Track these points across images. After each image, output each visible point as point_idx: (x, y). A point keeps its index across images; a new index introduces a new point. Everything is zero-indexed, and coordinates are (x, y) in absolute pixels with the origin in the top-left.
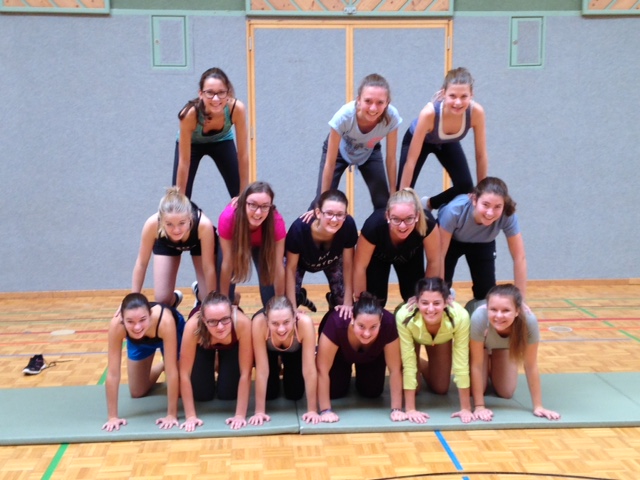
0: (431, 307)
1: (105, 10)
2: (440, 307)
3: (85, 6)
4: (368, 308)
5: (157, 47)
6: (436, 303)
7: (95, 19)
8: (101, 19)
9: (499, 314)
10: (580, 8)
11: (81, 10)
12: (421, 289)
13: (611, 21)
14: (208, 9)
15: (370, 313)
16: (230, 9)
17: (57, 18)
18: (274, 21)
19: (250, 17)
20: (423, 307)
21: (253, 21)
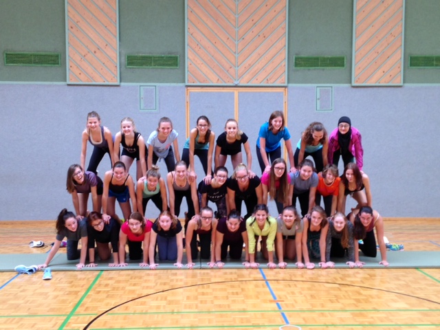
0: (261, 217)
1: (118, 83)
2: (265, 217)
3: (108, 81)
4: (234, 216)
5: (142, 101)
6: (263, 215)
7: (112, 88)
8: (116, 88)
9: (288, 218)
10: (351, 82)
11: (106, 83)
12: (257, 209)
13: (366, 89)
14: (167, 82)
15: (235, 218)
16: (178, 82)
17: (94, 87)
18: (199, 88)
19: (187, 86)
20: (257, 217)
21: (189, 88)
